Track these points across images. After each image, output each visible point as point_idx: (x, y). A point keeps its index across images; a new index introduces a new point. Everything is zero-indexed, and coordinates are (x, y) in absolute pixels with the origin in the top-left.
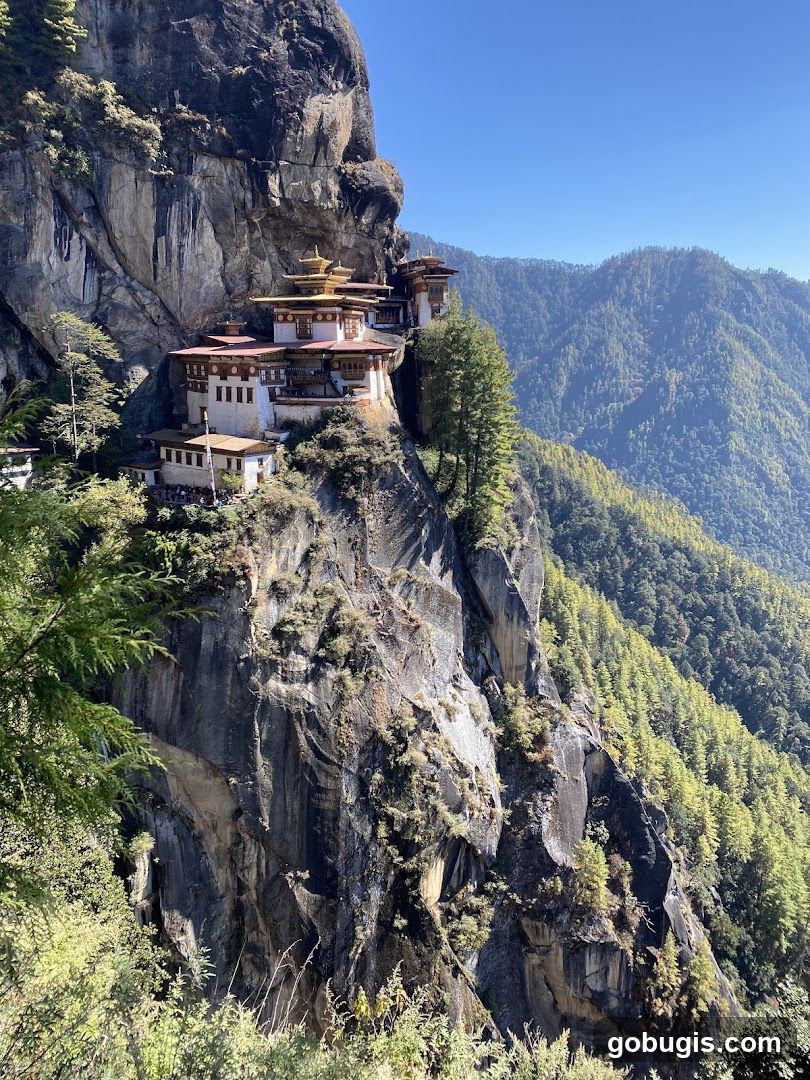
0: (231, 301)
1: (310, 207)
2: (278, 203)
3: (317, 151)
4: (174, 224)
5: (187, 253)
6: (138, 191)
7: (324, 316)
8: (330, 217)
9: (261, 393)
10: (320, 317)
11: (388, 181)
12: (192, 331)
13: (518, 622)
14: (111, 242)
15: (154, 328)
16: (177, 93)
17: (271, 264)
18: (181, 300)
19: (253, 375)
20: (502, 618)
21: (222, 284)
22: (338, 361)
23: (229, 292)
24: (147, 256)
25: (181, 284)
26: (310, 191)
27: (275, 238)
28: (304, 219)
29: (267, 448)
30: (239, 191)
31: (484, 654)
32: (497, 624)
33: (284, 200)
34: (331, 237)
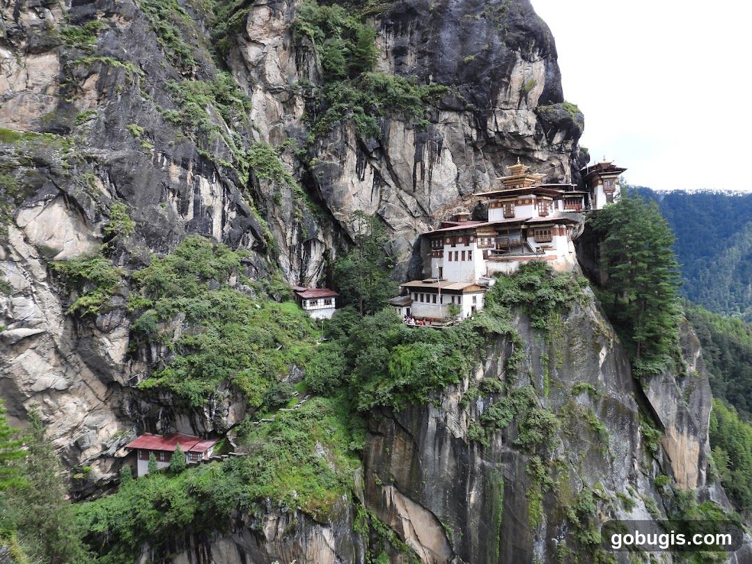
0: (463, 200)
1: (517, 137)
2: (493, 134)
3: (520, 100)
4: (426, 154)
5: (435, 172)
6: (405, 136)
7: (523, 201)
8: (530, 141)
9: (478, 254)
10: (520, 202)
11: (573, 115)
12: (437, 220)
13: (688, 436)
14: (389, 168)
15: (413, 219)
16: (431, 78)
17: (490, 174)
18: (430, 200)
19: (473, 242)
20: (673, 431)
21: (456, 189)
22: (533, 230)
23: (461, 194)
24: (409, 174)
25: (430, 191)
26: (516, 126)
27: (492, 158)
28: (512, 144)
29: (479, 289)
30: (468, 130)
31: (657, 461)
32: (669, 436)
33: (498, 133)
34: (530, 155)
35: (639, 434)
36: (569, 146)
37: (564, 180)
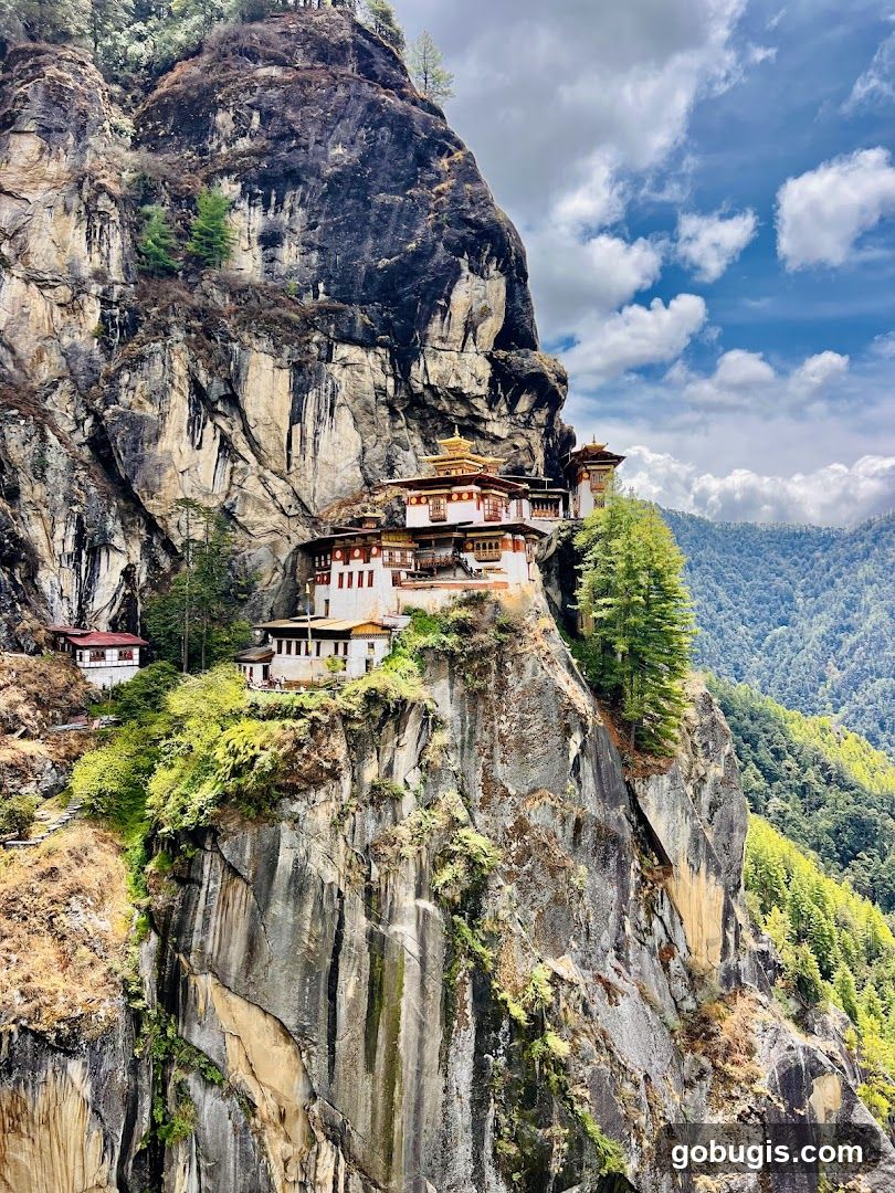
0: (371, 494)
1: (459, 396)
2: (420, 388)
3: (466, 337)
4: (310, 411)
5: (323, 441)
6: (274, 380)
7: (460, 495)
8: (480, 404)
9: (383, 576)
10: (455, 497)
11: (549, 370)
12: (326, 523)
13: (707, 878)
14: (246, 431)
15: (285, 519)
16: (321, 287)
17: (416, 455)
18: (315, 489)
19: (375, 556)
20: (682, 868)
21: (360, 475)
22: (472, 541)
23: (368, 483)
24: (281, 444)
25: (315, 473)
26: (458, 378)
27: (421, 428)
28: (452, 408)
29: (379, 631)
30: (380, 378)
31: (661, 918)
32: (679, 877)
33: (428, 387)
34: (481, 427)
35: (633, 874)
36: (541, 417)
37: (533, 471)
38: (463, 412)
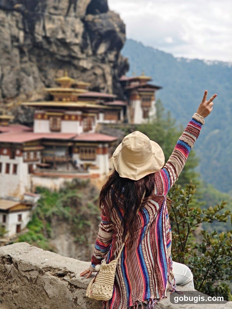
0: (5, 103)
1: (63, 43)
2: (40, 38)
3: (69, 7)
7: (70, 116)
8: (76, 49)
9: (23, 168)
10: (67, 117)
11: (116, 26)
17: (35, 78)
19: (19, 156)
22: (78, 147)
26: (64, 32)
27: (38, 61)
28: (58, 50)
29: (25, 207)
30: (15, 31)
33: (45, 37)
34: (76, 62)
36: (111, 57)
37: (106, 90)
38: (65, 52)
